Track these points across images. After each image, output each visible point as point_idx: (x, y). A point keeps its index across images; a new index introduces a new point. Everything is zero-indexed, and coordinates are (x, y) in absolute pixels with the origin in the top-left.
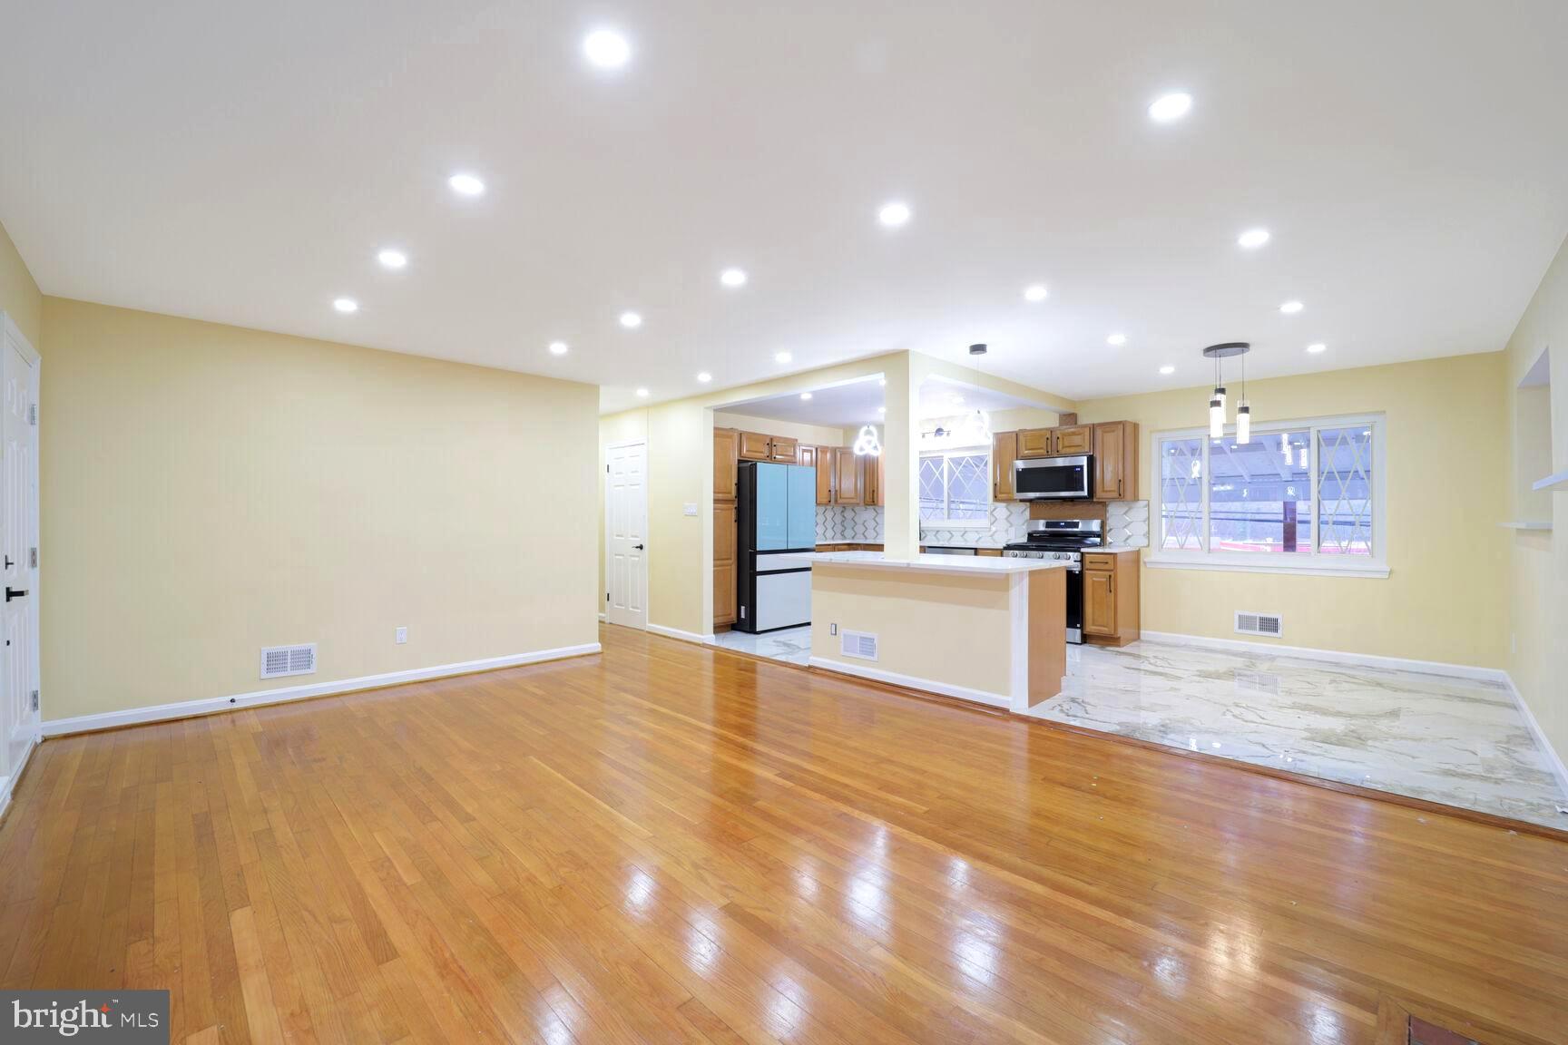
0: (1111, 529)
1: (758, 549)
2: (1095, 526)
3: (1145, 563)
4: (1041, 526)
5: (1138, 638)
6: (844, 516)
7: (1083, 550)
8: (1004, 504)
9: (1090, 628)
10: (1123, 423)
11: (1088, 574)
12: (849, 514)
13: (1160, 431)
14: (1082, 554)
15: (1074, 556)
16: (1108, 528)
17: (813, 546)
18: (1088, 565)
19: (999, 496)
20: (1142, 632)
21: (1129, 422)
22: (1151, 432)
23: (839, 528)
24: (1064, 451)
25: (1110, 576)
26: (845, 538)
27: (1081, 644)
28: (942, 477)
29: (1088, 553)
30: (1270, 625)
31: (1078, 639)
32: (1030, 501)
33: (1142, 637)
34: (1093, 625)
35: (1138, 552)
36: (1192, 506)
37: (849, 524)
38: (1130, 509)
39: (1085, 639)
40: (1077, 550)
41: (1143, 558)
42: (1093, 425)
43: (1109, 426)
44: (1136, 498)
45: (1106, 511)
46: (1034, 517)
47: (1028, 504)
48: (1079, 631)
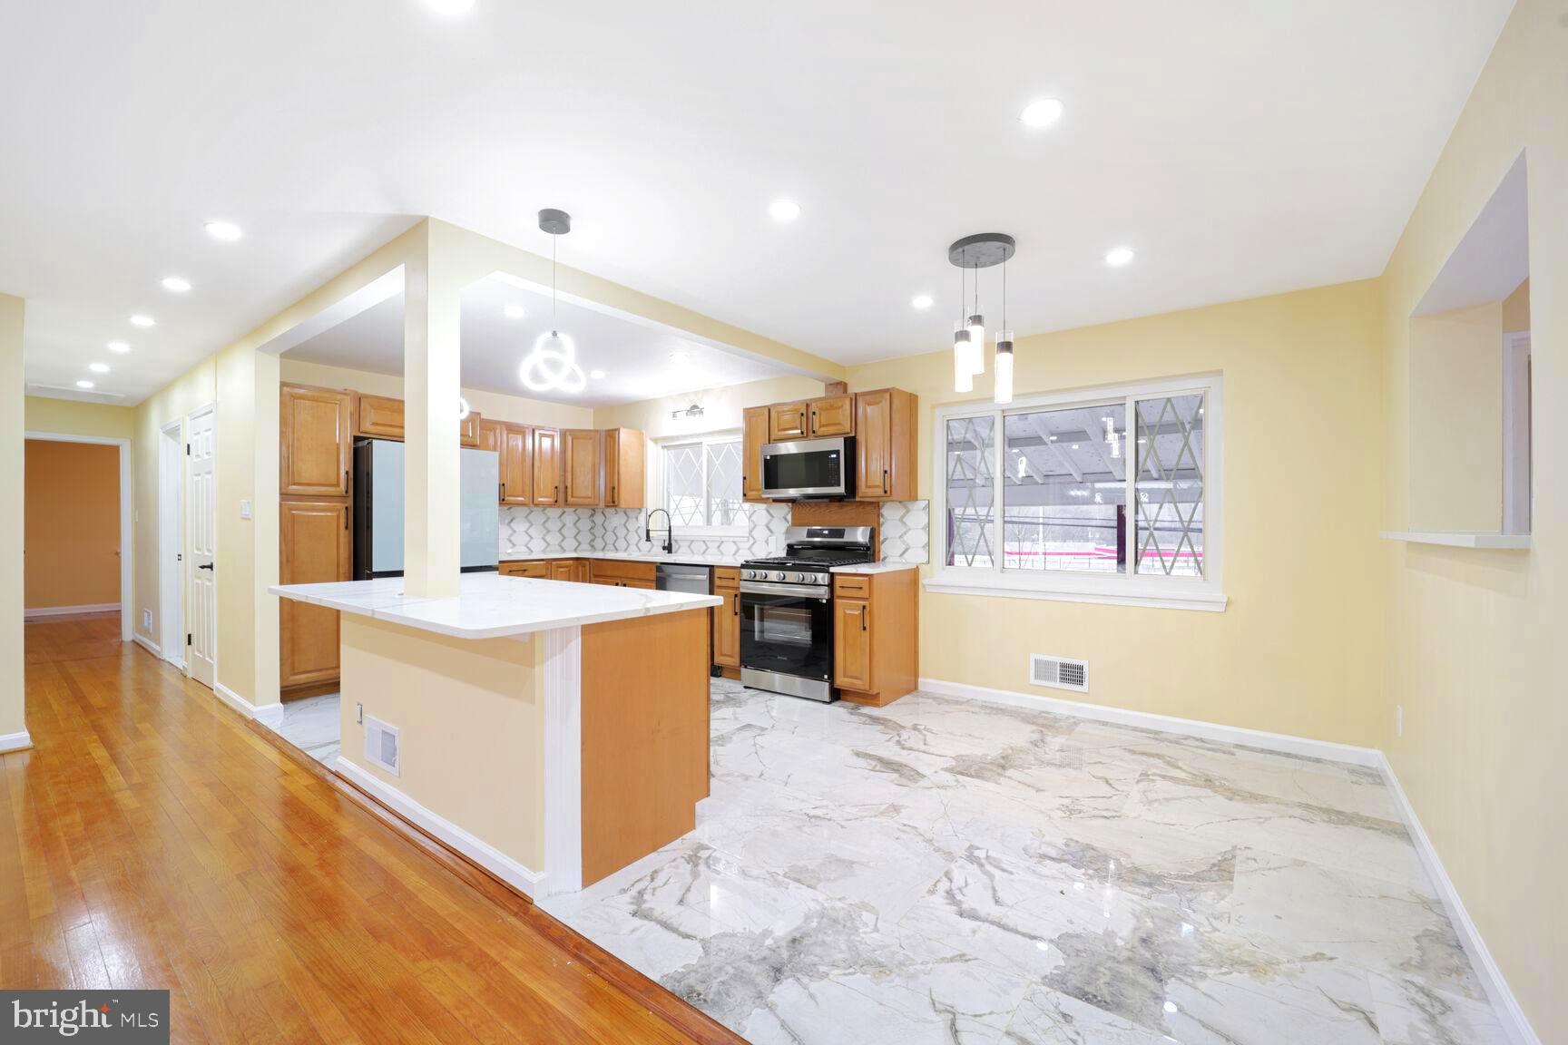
0: (885, 539)
1: (374, 570)
2: (860, 535)
3: (924, 586)
4: (801, 535)
5: (913, 688)
6: (593, 521)
7: (832, 570)
8: (764, 506)
9: (841, 681)
10: (890, 393)
11: (838, 602)
12: (599, 519)
13: (944, 405)
14: (832, 575)
15: (822, 578)
16: (882, 538)
17: (495, 563)
18: (838, 591)
19: (749, 494)
20: (921, 680)
21: (900, 392)
22: (933, 407)
23: (588, 537)
24: (821, 431)
25: (864, 607)
26: (564, 550)
27: (829, 703)
28: (701, 469)
29: (841, 574)
30: (1073, 674)
31: (826, 696)
32: (792, 501)
33: (921, 688)
34: (845, 676)
35: (915, 573)
36: (983, 511)
37: (599, 531)
38: (908, 511)
39: (836, 695)
40: (824, 570)
41: (923, 581)
42: (856, 394)
43: (874, 396)
44: (913, 497)
45: (879, 515)
46: (797, 523)
47: (790, 504)
48: (826, 685)
